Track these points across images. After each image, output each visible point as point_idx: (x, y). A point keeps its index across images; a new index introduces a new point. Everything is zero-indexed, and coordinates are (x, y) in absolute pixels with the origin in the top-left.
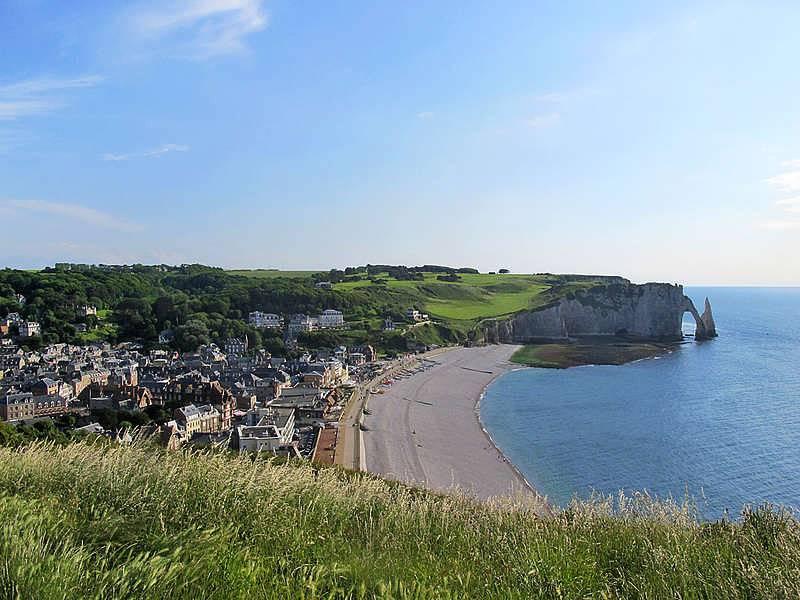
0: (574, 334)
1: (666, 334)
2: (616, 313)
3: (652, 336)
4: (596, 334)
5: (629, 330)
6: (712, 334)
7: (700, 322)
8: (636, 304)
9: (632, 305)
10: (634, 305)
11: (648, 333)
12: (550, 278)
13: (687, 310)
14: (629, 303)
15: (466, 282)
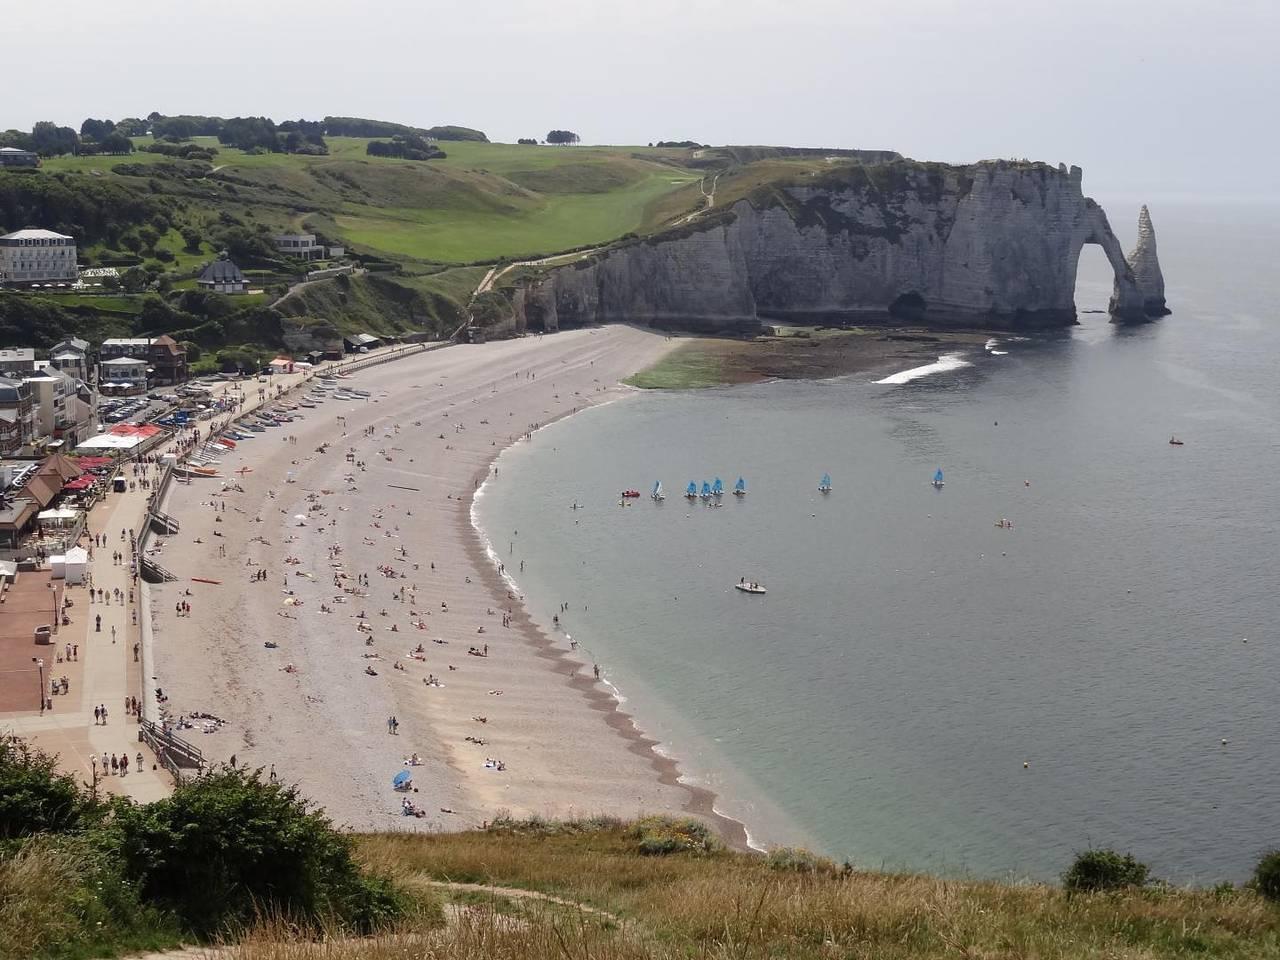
0: (772, 309)
1: (1032, 308)
2: (890, 249)
3: (992, 312)
4: (836, 307)
5: (929, 297)
6: (1156, 309)
7: (1124, 275)
8: (951, 220)
9: (938, 227)
10: (944, 224)
11: (984, 304)
12: (699, 155)
13: (1092, 240)
14: (932, 218)
15: (457, 161)
